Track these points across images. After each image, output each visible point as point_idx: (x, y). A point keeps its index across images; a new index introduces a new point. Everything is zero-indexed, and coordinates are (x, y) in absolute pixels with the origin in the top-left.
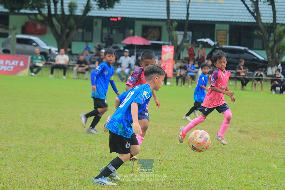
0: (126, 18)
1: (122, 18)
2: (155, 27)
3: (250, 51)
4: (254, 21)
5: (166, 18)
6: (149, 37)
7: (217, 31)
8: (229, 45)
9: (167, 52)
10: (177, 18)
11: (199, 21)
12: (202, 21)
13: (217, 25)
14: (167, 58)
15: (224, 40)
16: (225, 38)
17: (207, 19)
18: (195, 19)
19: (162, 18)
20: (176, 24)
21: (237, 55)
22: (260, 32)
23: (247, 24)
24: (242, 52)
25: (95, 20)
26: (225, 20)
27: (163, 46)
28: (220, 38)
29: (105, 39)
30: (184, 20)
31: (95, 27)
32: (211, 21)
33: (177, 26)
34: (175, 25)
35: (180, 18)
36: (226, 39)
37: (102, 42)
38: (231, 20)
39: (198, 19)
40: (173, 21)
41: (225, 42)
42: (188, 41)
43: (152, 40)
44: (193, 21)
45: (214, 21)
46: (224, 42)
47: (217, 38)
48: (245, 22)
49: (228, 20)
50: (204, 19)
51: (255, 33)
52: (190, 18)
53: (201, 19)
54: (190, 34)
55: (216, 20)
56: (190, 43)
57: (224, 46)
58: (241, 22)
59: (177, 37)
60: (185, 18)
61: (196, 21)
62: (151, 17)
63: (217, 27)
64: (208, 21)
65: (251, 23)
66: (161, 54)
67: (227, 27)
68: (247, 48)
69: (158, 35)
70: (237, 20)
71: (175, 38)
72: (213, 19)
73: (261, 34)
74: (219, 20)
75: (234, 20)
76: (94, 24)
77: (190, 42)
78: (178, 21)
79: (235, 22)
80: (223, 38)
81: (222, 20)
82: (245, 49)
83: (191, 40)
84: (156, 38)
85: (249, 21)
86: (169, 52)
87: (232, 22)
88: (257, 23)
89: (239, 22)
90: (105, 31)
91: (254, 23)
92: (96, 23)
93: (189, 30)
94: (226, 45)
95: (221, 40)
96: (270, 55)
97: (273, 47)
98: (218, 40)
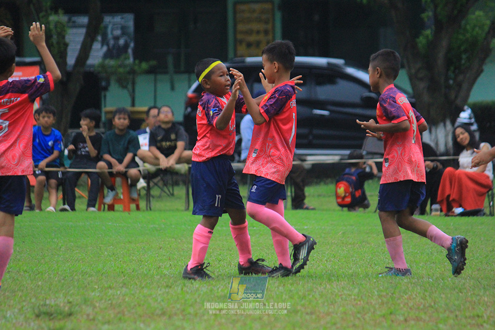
3: (351, 71)
7: (235, 4)
15: (261, 37)
16: (266, 32)
28: (250, 32)
36: (270, 37)
47: (236, 33)
54: (125, 21)
68: (340, 62)
77: (130, 51)
80: (258, 32)
82: (329, 64)
83: (132, 45)
95: (253, 38)
96: (421, 79)
97: (432, 45)
98: (241, 42)
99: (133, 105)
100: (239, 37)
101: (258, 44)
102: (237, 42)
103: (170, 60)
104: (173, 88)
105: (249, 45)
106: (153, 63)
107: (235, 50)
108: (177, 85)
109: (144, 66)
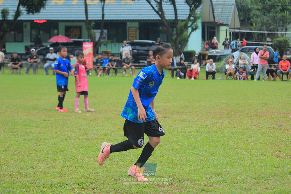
0: (50, 20)
1: (48, 20)
2: (76, 27)
4: (159, 18)
5: (85, 19)
6: (71, 36)
7: (129, 28)
8: (140, 39)
9: (87, 48)
10: (94, 19)
11: (113, 20)
12: (115, 20)
13: (128, 23)
14: (87, 53)
15: (134, 35)
16: (135, 34)
17: (119, 19)
18: (109, 19)
19: (82, 19)
20: (94, 23)
21: (146, 48)
22: (165, 27)
23: (153, 22)
24: (151, 45)
25: (24, 23)
26: (135, 19)
27: (84, 43)
29: (34, 39)
30: (100, 20)
31: (24, 30)
32: (123, 20)
33: (95, 25)
34: (93, 25)
35: (97, 19)
37: (31, 41)
38: (140, 19)
39: (112, 19)
40: (91, 21)
41: (136, 37)
42: (104, 38)
43: (74, 38)
44: (108, 20)
45: (126, 20)
46: (134, 37)
47: (129, 34)
48: (151, 20)
49: (137, 18)
50: (117, 19)
51: (160, 28)
52: (105, 18)
53: (114, 19)
54: (106, 31)
55: (127, 19)
56: (106, 40)
57: (135, 41)
58: (149, 20)
59: (95, 35)
60: (101, 19)
61: (110, 20)
62: (72, 19)
63: (129, 24)
64: (120, 20)
65: (156, 20)
66: (82, 50)
67: (137, 25)
68: (154, 42)
69: (79, 33)
70: (145, 18)
71: (93, 36)
72: (125, 19)
73: (166, 29)
74: (130, 19)
75: (142, 19)
76: (24, 27)
77: (106, 38)
78: (95, 21)
79: (143, 20)
80: (134, 34)
81: (132, 19)
82: (152, 42)
83: (107, 37)
84: (77, 36)
85: (155, 18)
86: (89, 48)
87: (141, 20)
88: (162, 20)
89: (146, 20)
90: (34, 32)
91: (159, 20)
92: (26, 25)
93: (105, 29)
94: (137, 40)
95: (132, 35)
96: (174, 47)
97: (176, 39)
98: (130, 36)
99: (107, 49)
100: (129, 35)
101: (133, 37)
102: (129, 36)
103: (115, 40)
104: (115, 46)
105: (132, 37)
106: (112, 40)
107: (128, 38)
108: (116, 45)
109: (110, 41)
